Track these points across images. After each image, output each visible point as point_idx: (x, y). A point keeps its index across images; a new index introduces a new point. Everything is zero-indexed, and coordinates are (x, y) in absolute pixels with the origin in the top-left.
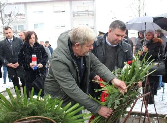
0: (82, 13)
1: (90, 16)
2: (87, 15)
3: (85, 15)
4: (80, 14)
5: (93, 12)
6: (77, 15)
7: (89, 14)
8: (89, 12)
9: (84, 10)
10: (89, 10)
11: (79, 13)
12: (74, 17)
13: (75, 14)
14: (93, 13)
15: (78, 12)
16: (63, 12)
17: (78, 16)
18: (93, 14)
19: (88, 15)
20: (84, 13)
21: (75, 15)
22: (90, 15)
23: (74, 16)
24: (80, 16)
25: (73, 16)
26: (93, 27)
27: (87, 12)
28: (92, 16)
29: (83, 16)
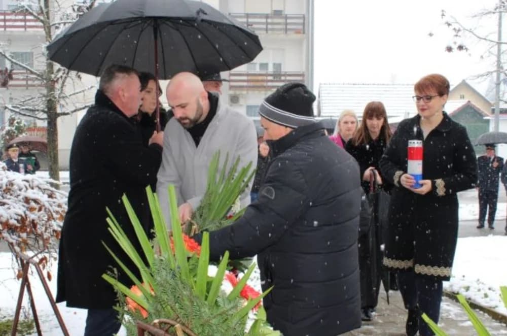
0: (264, 20)
1: (293, 36)
2: (281, 30)
3: (272, 30)
4: (255, 26)
5: (301, 21)
7: (289, 27)
8: (289, 21)
9: (268, 11)
10: (289, 11)
11: (250, 20)
14: (304, 24)
15: (248, 16)
18: (301, 27)
19: (286, 30)
20: (269, 21)
22: (290, 29)
26: (303, 75)
27: (282, 18)
28: (299, 36)
29: (265, 32)
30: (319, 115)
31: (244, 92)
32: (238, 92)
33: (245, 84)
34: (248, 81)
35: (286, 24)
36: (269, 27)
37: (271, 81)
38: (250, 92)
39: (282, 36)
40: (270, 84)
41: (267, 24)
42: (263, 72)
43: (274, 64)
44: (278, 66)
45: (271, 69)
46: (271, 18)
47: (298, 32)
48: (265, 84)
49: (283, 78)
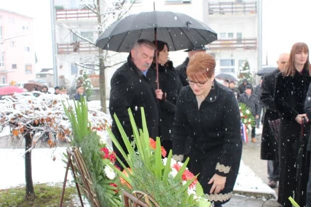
0: (230, 6)
1: (249, 15)
2: (241, 11)
3: (236, 12)
4: (224, 10)
5: (254, 5)
6: (219, 10)
8: (246, 6)
11: (222, 6)
12: (211, 16)
13: (213, 8)
14: (256, 7)
15: (220, 4)
16: (185, 2)
17: (220, 13)
18: (254, 9)
19: (245, 11)
20: (234, 6)
21: (214, 10)
22: (248, 11)
23: (212, 14)
24: (223, 14)
25: (210, 14)
26: (255, 39)
27: (242, 4)
28: (253, 15)
29: (231, 13)
30: (267, 64)
31: (218, 51)
32: (215, 51)
33: (219, 46)
34: (220, 44)
35: (245, 8)
36: (234, 10)
37: (235, 44)
38: (222, 51)
39: (243, 15)
40: (234, 46)
41: (232, 8)
42: (231, 39)
43: (237, 34)
44: (240, 34)
45: (235, 37)
46: (236, 4)
47: (252, 12)
48: (231, 46)
49: (243, 42)
